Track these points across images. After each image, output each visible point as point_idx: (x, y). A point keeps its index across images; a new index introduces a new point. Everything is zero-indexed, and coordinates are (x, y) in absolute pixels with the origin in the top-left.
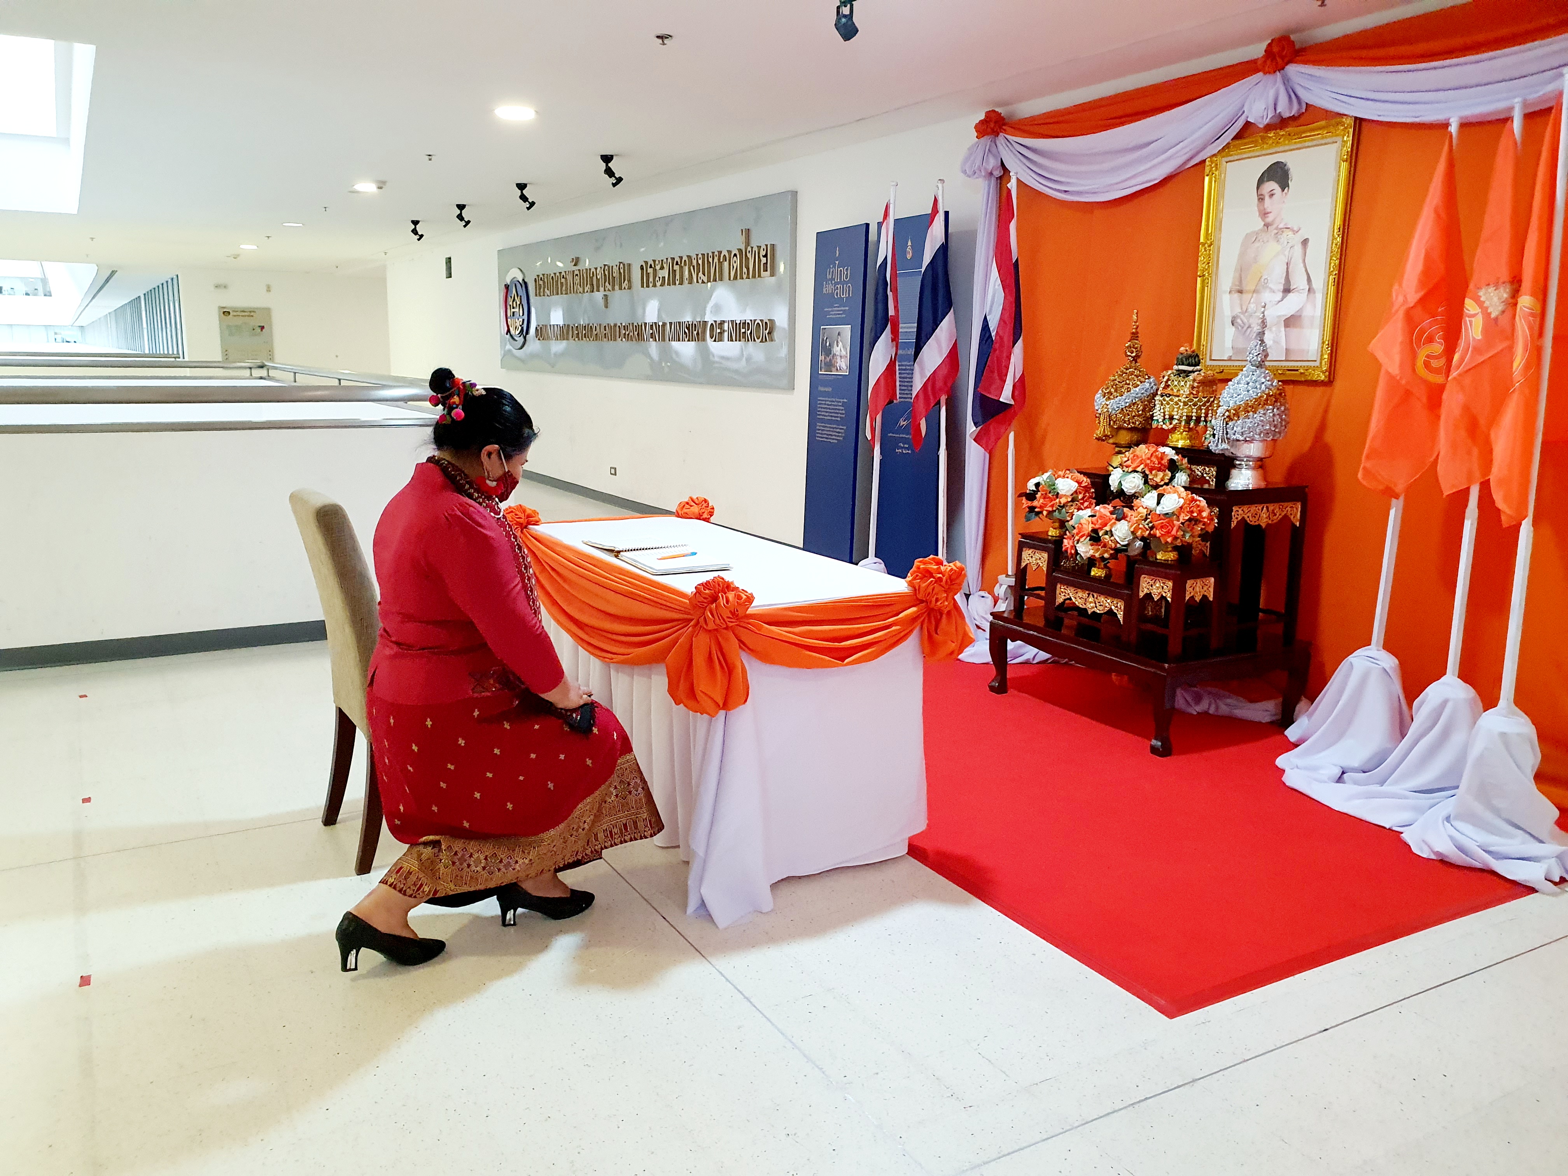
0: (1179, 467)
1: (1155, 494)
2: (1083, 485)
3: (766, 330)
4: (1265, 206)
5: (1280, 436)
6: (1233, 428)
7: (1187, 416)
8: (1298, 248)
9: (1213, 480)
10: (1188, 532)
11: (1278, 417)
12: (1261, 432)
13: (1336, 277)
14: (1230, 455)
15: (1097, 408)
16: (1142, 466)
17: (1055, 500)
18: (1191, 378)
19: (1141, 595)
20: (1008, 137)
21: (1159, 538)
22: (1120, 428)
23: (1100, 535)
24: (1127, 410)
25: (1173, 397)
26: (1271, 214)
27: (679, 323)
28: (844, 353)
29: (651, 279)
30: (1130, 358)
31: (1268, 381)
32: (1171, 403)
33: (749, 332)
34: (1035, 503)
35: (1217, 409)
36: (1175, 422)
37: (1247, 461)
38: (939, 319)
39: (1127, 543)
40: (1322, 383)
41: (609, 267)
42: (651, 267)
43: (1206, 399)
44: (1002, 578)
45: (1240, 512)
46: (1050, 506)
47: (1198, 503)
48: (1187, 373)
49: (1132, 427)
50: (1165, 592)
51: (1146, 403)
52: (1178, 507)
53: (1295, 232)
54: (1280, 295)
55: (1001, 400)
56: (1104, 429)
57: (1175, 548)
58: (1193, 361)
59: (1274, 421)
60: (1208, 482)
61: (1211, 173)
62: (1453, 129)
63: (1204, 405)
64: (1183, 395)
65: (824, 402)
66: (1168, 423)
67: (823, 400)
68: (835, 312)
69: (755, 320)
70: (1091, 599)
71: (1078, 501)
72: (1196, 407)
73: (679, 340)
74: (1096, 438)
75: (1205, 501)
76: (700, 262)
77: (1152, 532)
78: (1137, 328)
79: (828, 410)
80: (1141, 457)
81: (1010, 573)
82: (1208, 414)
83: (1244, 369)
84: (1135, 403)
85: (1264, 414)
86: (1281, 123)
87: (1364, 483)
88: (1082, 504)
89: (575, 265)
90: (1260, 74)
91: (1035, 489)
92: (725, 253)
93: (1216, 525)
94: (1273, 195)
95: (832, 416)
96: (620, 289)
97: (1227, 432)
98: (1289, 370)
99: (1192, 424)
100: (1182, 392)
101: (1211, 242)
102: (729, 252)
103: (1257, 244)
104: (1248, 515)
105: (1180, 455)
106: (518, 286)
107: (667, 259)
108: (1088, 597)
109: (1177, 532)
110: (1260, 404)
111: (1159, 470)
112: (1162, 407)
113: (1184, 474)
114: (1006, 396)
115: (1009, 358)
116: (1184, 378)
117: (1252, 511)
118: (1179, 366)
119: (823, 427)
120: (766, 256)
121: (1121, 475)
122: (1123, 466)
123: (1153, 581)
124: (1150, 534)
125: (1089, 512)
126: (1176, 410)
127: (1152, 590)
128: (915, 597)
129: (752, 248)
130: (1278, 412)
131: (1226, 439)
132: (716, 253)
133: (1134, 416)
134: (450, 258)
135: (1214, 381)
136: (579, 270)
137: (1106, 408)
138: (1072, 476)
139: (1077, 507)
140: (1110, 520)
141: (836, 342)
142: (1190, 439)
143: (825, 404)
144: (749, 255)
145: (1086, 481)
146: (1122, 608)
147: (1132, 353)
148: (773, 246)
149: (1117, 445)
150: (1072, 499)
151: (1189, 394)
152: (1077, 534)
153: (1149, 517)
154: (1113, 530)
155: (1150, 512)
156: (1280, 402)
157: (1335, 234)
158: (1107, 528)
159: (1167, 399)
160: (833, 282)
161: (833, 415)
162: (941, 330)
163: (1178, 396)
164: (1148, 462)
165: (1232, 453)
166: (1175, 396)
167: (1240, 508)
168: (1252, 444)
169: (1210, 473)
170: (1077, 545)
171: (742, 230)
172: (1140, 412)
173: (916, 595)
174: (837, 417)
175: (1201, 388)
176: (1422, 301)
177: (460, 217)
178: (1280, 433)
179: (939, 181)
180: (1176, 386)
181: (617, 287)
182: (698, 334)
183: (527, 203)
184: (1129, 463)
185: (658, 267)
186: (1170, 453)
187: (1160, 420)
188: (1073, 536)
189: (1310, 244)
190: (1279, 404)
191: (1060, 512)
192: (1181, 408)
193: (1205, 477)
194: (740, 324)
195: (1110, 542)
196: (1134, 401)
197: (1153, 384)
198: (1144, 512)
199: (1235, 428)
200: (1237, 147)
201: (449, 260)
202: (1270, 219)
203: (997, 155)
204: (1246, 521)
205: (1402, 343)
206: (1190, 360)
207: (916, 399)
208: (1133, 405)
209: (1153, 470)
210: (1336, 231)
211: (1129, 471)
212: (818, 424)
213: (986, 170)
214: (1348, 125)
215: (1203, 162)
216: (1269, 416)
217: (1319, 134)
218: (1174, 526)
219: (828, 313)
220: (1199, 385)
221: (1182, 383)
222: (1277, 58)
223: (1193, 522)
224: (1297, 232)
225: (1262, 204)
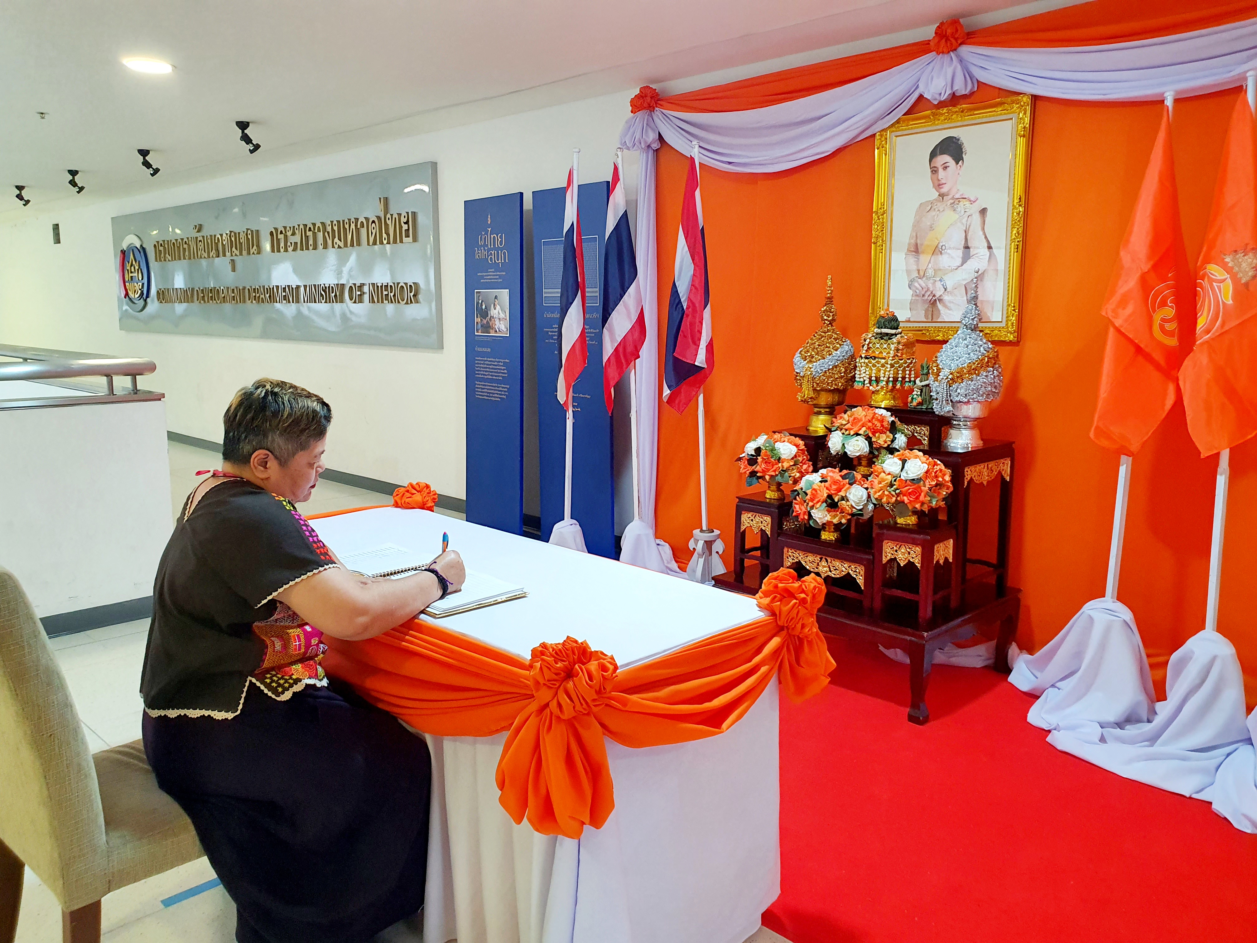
0: (897, 428)
1: (893, 458)
2: (800, 448)
3: (411, 292)
4: (940, 177)
6: (957, 390)
8: (977, 217)
9: (925, 439)
10: (934, 497)
11: (997, 378)
12: (984, 393)
13: (1020, 244)
14: (951, 416)
15: (796, 370)
17: (776, 464)
18: (895, 340)
19: (885, 560)
20: (664, 111)
21: (906, 504)
22: (823, 390)
23: (836, 500)
24: (830, 373)
25: (880, 360)
26: (946, 185)
27: (315, 286)
28: (502, 315)
29: (282, 245)
30: (826, 322)
31: (985, 343)
33: (392, 294)
34: (758, 468)
37: (963, 421)
38: (627, 284)
39: (862, 507)
40: (1010, 343)
41: (235, 234)
42: (281, 232)
43: (910, 361)
44: (697, 532)
45: (969, 472)
46: (773, 471)
47: (937, 466)
48: (890, 336)
49: (834, 389)
50: (913, 558)
51: (847, 365)
52: (922, 473)
53: (972, 202)
54: (959, 261)
55: (696, 364)
56: (808, 392)
57: (915, 512)
58: (892, 324)
59: (994, 382)
62: (1169, 102)
63: (908, 366)
65: (483, 362)
66: (875, 384)
67: (482, 360)
68: (491, 275)
69: (398, 284)
70: (824, 563)
71: (799, 465)
72: (901, 369)
73: (315, 302)
74: (802, 400)
75: (942, 465)
76: (336, 228)
77: (899, 499)
78: (831, 293)
79: (488, 370)
80: (861, 420)
81: (704, 528)
83: (959, 332)
84: (838, 365)
85: (986, 376)
86: (954, 100)
87: (1097, 442)
88: (802, 467)
89: (198, 232)
90: (934, 53)
91: (754, 453)
92: (362, 219)
94: (946, 167)
95: (492, 376)
96: (249, 253)
97: (950, 394)
99: (898, 386)
101: (884, 211)
102: (367, 219)
103: (932, 213)
104: (975, 474)
105: (895, 417)
106: (136, 250)
107: (299, 225)
108: (820, 561)
109: (925, 496)
110: (982, 367)
111: (882, 432)
114: (700, 360)
115: (700, 322)
116: (886, 340)
117: (978, 470)
118: (882, 330)
119: (484, 385)
120: (407, 223)
121: (842, 438)
122: (842, 429)
123: (898, 547)
124: (896, 499)
125: (817, 476)
126: (882, 372)
127: (897, 555)
129: (392, 215)
130: (996, 374)
131: (949, 401)
132: (353, 220)
133: (837, 378)
134: (57, 225)
136: (203, 237)
137: (807, 371)
138: (789, 439)
140: (844, 485)
141: (492, 305)
142: (894, 398)
143: (484, 364)
144: (389, 222)
145: (801, 443)
146: (862, 573)
147: (828, 317)
148: (414, 214)
149: (816, 406)
150: (795, 462)
151: (894, 357)
152: (812, 500)
153: (894, 483)
154: (848, 495)
155: (896, 477)
156: (998, 364)
157: (1016, 204)
158: (842, 493)
159: (873, 362)
160: (486, 248)
161: (493, 374)
162: (628, 298)
164: (870, 424)
165: (953, 414)
167: (969, 468)
168: (974, 406)
169: (923, 433)
170: (811, 511)
171: (380, 199)
172: (843, 374)
174: (499, 376)
175: (904, 350)
176: (1155, 267)
177: (73, 183)
179: (617, 150)
180: (878, 348)
181: (244, 253)
182: (336, 296)
183: (151, 169)
184: (848, 426)
185: (289, 234)
186: (886, 415)
187: (864, 381)
188: (805, 501)
189: (989, 213)
190: (996, 366)
191: (782, 476)
192: (888, 370)
193: (916, 436)
194: (381, 286)
195: (846, 507)
196: (836, 364)
197: (852, 347)
198: (888, 478)
199: (959, 391)
201: (56, 227)
202: (944, 190)
203: (654, 128)
204: (974, 480)
207: (608, 364)
208: (836, 368)
209: (877, 432)
210: (1016, 201)
211: (851, 434)
212: (476, 382)
213: (646, 142)
214: (1025, 103)
215: (874, 135)
216: (991, 378)
217: (994, 111)
218: (922, 492)
219: (482, 277)
220: (904, 347)
221: (885, 346)
222: (951, 39)
223: (938, 487)
224: (974, 202)
225: (935, 176)
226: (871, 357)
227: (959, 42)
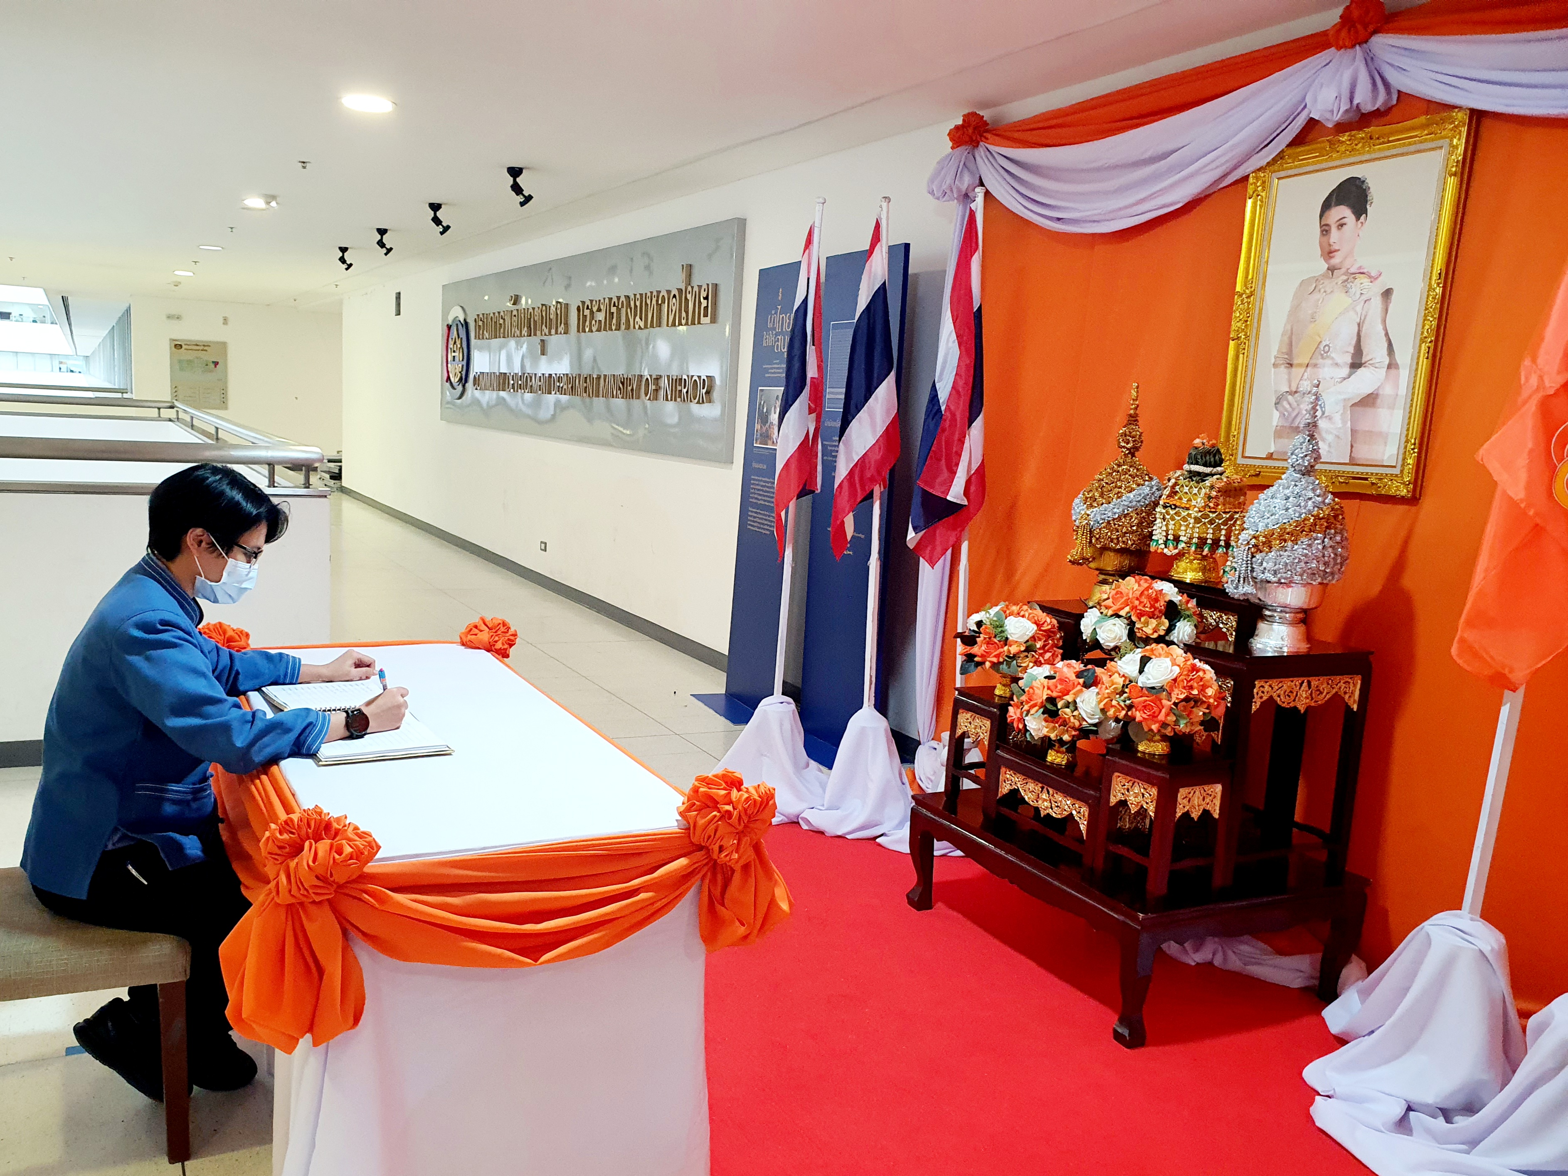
0: (1183, 612)
1: (1138, 654)
2: (1045, 627)
3: (704, 388)
4: (1332, 241)
5: (1333, 578)
6: (1262, 563)
7: (1199, 538)
8: (1377, 302)
9: (1232, 634)
10: (1184, 718)
11: (1330, 550)
12: (1304, 571)
13: (1432, 345)
14: (1257, 601)
15: (1074, 518)
16: (1127, 609)
17: (1002, 647)
18: (1207, 483)
19: (1113, 800)
20: (990, 147)
21: (1140, 723)
22: (1105, 548)
23: (1059, 707)
24: (1115, 524)
25: (1181, 510)
26: (1339, 252)
27: (614, 376)
29: (587, 323)
30: (1124, 450)
31: (1318, 496)
32: (1177, 518)
33: (685, 390)
34: (975, 650)
35: (1239, 534)
36: (1181, 545)
37: (1281, 611)
39: (1097, 721)
40: (1402, 500)
41: (546, 307)
42: (588, 307)
43: (1228, 516)
45: (1267, 688)
46: (995, 656)
47: (1201, 674)
48: (1202, 477)
49: (1122, 548)
50: (1147, 803)
51: (1144, 514)
52: (1169, 680)
53: (1373, 279)
54: (1346, 371)
55: (949, 498)
56: (1082, 549)
57: (1166, 739)
58: (1212, 459)
59: (1324, 556)
60: (1224, 637)
61: (1255, 195)
63: (1225, 523)
64: (1195, 506)
65: (757, 482)
66: (1172, 547)
67: (759, 479)
68: (775, 368)
69: (693, 377)
70: (1045, 796)
71: (1035, 652)
72: (1213, 526)
73: (613, 397)
74: (1070, 561)
75: (1213, 671)
76: (638, 303)
77: (1130, 713)
78: (1136, 409)
79: (761, 493)
80: (1127, 595)
82: (1230, 537)
83: (1283, 477)
84: (1127, 514)
85: (1310, 545)
86: (1359, 121)
87: (1460, 661)
88: (1041, 655)
89: (514, 304)
90: (1332, 51)
91: (975, 629)
92: (663, 293)
93: (1229, 705)
94: (1342, 225)
95: (765, 501)
96: (557, 332)
97: (1253, 568)
98: (1354, 478)
99: (1206, 551)
100: (1194, 502)
101: (1251, 292)
102: (669, 292)
103: (1316, 296)
104: (1278, 692)
105: (1185, 595)
106: (460, 326)
107: (605, 299)
108: (1040, 791)
109: (1167, 715)
110: (1303, 531)
111: (1152, 616)
112: (1164, 523)
113: (1189, 623)
115: (962, 442)
116: (1198, 482)
117: (1285, 687)
118: (1192, 466)
119: (756, 513)
120: (707, 298)
121: (1097, 619)
122: (1101, 606)
123: (1130, 783)
124: (1126, 714)
125: (1046, 670)
126: (1183, 528)
127: (1128, 796)
128: (687, 841)
129: (693, 287)
130: (1331, 543)
131: (1249, 577)
132: (655, 293)
133: (1126, 533)
134: (400, 293)
135: (1241, 489)
136: (518, 311)
137: (1086, 519)
138: (1031, 614)
139: (1033, 660)
140: (1074, 686)
141: (773, 408)
142: (1204, 570)
143: (758, 484)
144: (689, 297)
145: (1050, 622)
146: (1086, 816)
147: (1128, 443)
148: (714, 286)
149: (1102, 571)
150: (1027, 647)
151: (1203, 507)
152: (1028, 702)
153: (1126, 690)
154: (1078, 701)
155: (1129, 682)
156: (1335, 528)
157: (1433, 282)
158: (1069, 698)
159: (1172, 512)
160: (775, 330)
161: (766, 498)
162: (876, 399)
163: (1188, 509)
164: (1137, 603)
165: (1260, 600)
166: (1183, 508)
167: (1266, 682)
168: (1290, 589)
170: (1026, 718)
171: (684, 264)
172: (1134, 528)
173: (689, 837)
175: (1221, 499)
176: (1565, 387)
177: (381, 244)
178: (1332, 574)
179: (883, 200)
180: (1186, 493)
181: (553, 332)
182: (632, 390)
183: (440, 226)
184: (1109, 602)
185: (595, 309)
186: (1169, 591)
187: (1161, 541)
188: (1022, 703)
189: (1394, 297)
190: (1333, 531)
191: (1009, 664)
192: (1191, 526)
193: (1222, 628)
194: (676, 379)
195: (1072, 719)
196: (1126, 512)
197: (1154, 490)
198: (1120, 681)
199: (1265, 564)
200: (1295, 158)
201: (398, 296)
202: (1335, 261)
203: (975, 171)
204: (1276, 702)
205: (1531, 451)
206: (1208, 458)
207: (839, 489)
208: (1125, 517)
209: (1143, 616)
210: (1434, 278)
211: (1109, 614)
212: (750, 509)
213: (959, 190)
214: (1460, 122)
215: (1246, 178)
216: (1317, 549)
217: (1416, 136)
218: (1163, 708)
219: (767, 369)
220: (1219, 494)
221: (1195, 491)
222: (1359, 26)
223: (1192, 703)
224: (1376, 279)
225: (1325, 239)
226: (1170, 506)
227: (1371, 28)
